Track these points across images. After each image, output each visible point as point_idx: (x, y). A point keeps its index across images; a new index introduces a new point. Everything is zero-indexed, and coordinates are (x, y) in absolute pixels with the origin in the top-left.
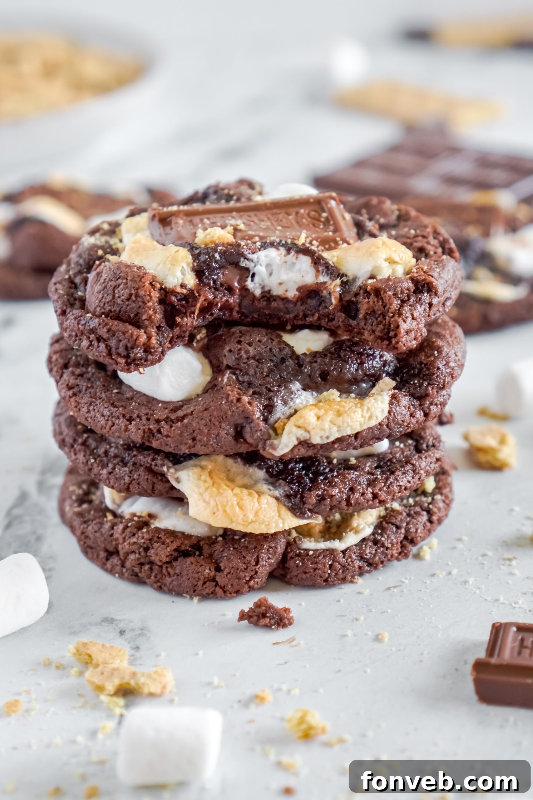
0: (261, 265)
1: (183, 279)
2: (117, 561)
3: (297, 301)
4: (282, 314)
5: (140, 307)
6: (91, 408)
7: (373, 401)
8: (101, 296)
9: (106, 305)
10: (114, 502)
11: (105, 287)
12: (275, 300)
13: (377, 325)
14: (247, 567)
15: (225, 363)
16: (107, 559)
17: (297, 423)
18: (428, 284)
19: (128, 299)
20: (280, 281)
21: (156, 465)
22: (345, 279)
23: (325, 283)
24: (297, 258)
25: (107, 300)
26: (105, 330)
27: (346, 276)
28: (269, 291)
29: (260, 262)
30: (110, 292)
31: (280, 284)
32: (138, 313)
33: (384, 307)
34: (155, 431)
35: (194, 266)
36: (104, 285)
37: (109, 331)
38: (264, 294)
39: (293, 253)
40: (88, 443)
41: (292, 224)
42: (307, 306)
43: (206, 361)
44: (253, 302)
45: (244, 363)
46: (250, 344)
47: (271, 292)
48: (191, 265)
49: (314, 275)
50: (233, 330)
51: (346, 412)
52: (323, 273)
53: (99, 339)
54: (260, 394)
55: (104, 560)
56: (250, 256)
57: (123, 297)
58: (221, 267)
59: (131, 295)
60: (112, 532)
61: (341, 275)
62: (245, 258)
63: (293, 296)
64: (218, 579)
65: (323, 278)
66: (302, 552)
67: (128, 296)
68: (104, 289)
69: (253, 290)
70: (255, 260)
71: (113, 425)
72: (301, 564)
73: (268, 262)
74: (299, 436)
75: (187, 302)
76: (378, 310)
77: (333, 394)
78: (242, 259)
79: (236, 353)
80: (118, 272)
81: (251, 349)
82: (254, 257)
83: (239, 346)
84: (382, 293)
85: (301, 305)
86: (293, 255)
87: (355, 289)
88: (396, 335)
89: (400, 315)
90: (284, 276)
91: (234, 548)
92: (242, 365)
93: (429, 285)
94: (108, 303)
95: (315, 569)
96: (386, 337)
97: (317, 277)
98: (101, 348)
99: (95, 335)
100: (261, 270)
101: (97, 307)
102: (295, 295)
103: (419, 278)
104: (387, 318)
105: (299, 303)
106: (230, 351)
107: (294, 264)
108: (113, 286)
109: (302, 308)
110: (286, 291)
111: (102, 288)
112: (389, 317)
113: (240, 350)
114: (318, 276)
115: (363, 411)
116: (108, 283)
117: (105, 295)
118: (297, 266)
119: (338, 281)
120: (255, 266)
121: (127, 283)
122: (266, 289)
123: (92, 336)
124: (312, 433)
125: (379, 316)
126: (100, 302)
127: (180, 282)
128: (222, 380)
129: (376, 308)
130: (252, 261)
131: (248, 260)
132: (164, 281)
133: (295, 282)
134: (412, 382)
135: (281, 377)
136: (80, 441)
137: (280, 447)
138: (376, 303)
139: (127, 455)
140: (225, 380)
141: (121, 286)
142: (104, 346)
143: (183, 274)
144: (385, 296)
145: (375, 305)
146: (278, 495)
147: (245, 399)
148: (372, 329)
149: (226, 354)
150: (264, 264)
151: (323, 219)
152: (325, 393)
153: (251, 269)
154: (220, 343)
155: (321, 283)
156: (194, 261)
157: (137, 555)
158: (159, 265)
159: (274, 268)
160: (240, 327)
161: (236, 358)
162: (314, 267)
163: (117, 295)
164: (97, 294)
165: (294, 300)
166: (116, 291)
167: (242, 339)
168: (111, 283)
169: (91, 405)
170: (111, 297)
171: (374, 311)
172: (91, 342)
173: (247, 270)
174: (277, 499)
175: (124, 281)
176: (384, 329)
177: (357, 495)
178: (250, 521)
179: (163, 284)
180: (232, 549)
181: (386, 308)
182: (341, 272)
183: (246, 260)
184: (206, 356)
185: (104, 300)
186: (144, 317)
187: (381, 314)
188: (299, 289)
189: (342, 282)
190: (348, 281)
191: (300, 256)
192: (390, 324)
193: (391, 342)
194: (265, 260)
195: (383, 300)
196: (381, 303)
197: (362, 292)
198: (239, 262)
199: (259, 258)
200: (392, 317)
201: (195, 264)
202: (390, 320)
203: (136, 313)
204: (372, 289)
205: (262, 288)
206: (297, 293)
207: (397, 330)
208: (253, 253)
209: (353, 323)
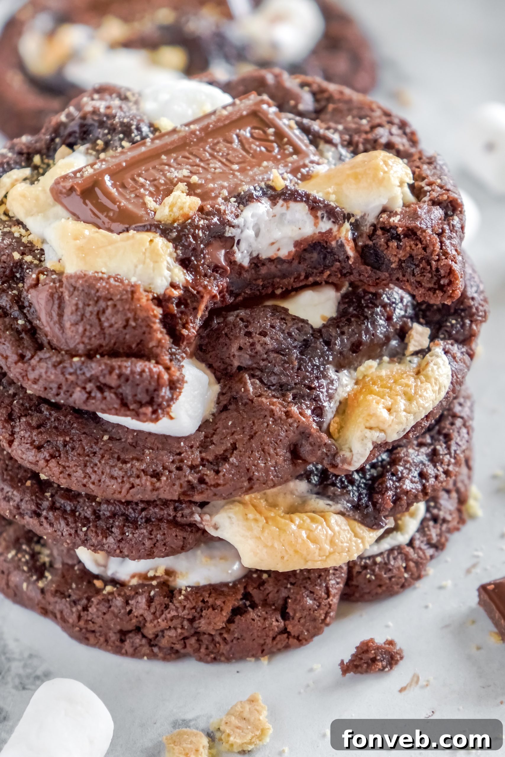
0: (248, 228)
1: (171, 277)
2: (141, 640)
3: (293, 259)
4: (278, 280)
5: (144, 333)
6: (89, 470)
7: (435, 367)
8: (81, 329)
9: (93, 339)
10: (98, 564)
11: (83, 316)
12: (263, 264)
13: (422, 274)
14: (320, 603)
15: (236, 364)
16: (122, 641)
17: (368, 425)
18: (451, 202)
19: (125, 327)
20: (272, 241)
21: (183, 516)
22: (352, 220)
23: (330, 231)
24: (288, 208)
25: (94, 334)
26: (114, 376)
27: (353, 215)
28: (257, 257)
29: (247, 225)
30: (95, 321)
31: (273, 244)
32: (141, 341)
33: (425, 249)
34: (195, 481)
35: (178, 255)
36: (79, 313)
37: (120, 376)
38: (253, 262)
39: (281, 202)
40: (58, 505)
41: (243, 156)
42: (308, 262)
43: (204, 365)
44: (240, 274)
45: (263, 360)
46: (264, 334)
47: (260, 256)
48: (175, 255)
49: (313, 223)
50: (231, 318)
51: (416, 393)
52: (323, 217)
53: (101, 388)
54: (303, 397)
55: (118, 643)
56: (236, 222)
57: (116, 326)
58: (207, 245)
59: (127, 321)
60: (128, 609)
61: (348, 217)
62: (231, 226)
63: (287, 254)
64: (290, 628)
65: (325, 225)
66: (368, 561)
67: (124, 323)
68: (82, 319)
69: (241, 261)
70: (242, 224)
71: (133, 487)
72: (373, 577)
73: (256, 223)
74: (375, 439)
75: (186, 306)
76: (417, 255)
77: (371, 367)
78: (227, 228)
79: (249, 350)
80: (93, 292)
81: (267, 339)
82: (240, 221)
83: (251, 340)
84: (419, 232)
85: (299, 263)
86: (282, 206)
87: (366, 229)
88: (450, 283)
89: (445, 254)
90: (277, 234)
91: (292, 584)
92: (262, 364)
93: (454, 203)
94: (95, 336)
95: (390, 579)
96: (436, 287)
97: (316, 225)
98: (108, 398)
99: (95, 384)
101: (78, 344)
102: (289, 253)
103: (440, 198)
104: (434, 263)
105: (296, 262)
106: (240, 349)
107: (283, 215)
108: (95, 313)
109: (303, 266)
110: (279, 250)
111: (79, 318)
112: (435, 261)
113: (253, 344)
114: (318, 223)
115: (431, 385)
116: (84, 309)
117: (88, 327)
118: (288, 216)
119: (347, 225)
120: (242, 232)
121: (115, 306)
122: (255, 255)
123: (89, 386)
124: (389, 431)
125: (421, 261)
126: (82, 337)
127: (170, 280)
128: (247, 390)
129: (414, 253)
130: (238, 227)
131: (233, 227)
132: (152, 286)
133: (290, 238)
134: (448, 324)
135: (314, 365)
136: (46, 504)
137: (355, 459)
138: (413, 247)
139: (131, 510)
140: (251, 389)
141: (109, 311)
142: (113, 395)
143: (169, 269)
144: (425, 237)
145: (413, 250)
146: (342, 510)
147: (294, 409)
148: (417, 282)
149: (236, 353)
150: (251, 226)
151: (272, 138)
152: (361, 369)
153: (236, 236)
154: (221, 340)
155: (325, 233)
156: (176, 248)
157: (179, 631)
158: (136, 266)
159: (262, 226)
160: (236, 312)
161: (250, 356)
162: (311, 214)
163: (106, 324)
164: (73, 328)
165: (290, 258)
166: (103, 319)
167: (251, 329)
169: (85, 466)
170: (99, 329)
171: (411, 256)
173: (232, 238)
174: (342, 514)
175: (110, 303)
176: (432, 277)
177: (432, 481)
178: (327, 554)
179: (154, 293)
180: (289, 586)
181: (429, 251)
182: (346, 212)
183: (231, 228)
184: (202, 360)
185: (87, 333)
186: (152, 344)
187: (422, 259)
188: (297, 244)
189: (351, 224)
190: (356, 220)
191: (292, 204)
192: (437, 270)
193: (444, 292)
194: (251, 221)
195: (421, 242)
196: (420, 246)
197: (379, 232)
198: (224, 233)
199: (245, 221)
200: (438, 260)
201: (179, 252)
202: (437, 265)
203: (139, 341)
204: (403, 230)
205: (251, 254)
206: (293, 249)
207: (451, 276)
208: (237, 216)
209: (385, 274)
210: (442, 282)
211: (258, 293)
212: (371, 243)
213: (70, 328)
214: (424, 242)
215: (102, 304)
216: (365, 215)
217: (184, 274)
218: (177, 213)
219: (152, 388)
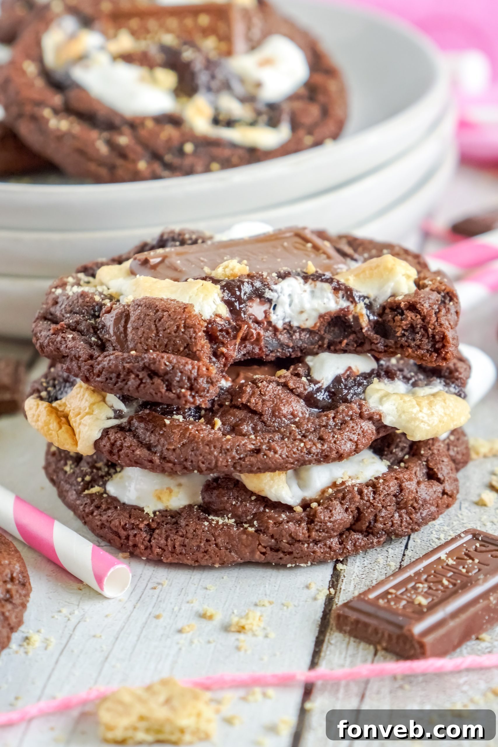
0: (284, 295)
1: (217, 309)
3: (319, 329)
5: (191, 338)
8: (140, 332)
9: (149, 341)
11: (143, 323)
12: (296, 331)
13: (420, 338)
19: (176, 332)
22: (367, 301)
23: (348, 307)
24: (315, 285)
25: (150, 336)
27: (368, 298)
28: (290, 323)
29: (283, 292)
30: (153, 326)
31: (301, 312)
32: (188, 345)
33: (423, 320)
35: (224, 297)
36: (140, 321)
38: (285, 326)
39: (310, 281)
44: (275, 334)
47: (292, 323)
48: (221, 296)
49: (335, 300)
52: (343, 298)
53: (151, 375)
56: (274, 287)
57: (169, 330)
59: (178, 327)
61: (363, 298)
62: (270, 289)
63: (313, 325)
65: (344, 304)
68: (142, 325)
69: (276, 322)
70: (279, 290)
73: (290, 293)
75: (228, 333)
76: (417, 324)
78: (267, 290)
80: (153, 307)
82: (278, 287)
84: (418, 306)
86: (311, 283)
87: (377, 308)
88: (444, 346)
89: (441, 325)
90: (306, 305)
93: (449, 294)
94: (151, 338)
96: (433, 349)
97: (337, 303)
98: (156, 383)
99: (146, 371)
100: (285, 299)
101: (137, 344)
102: (315, 324)
104: (430, 330)
108: (153, 320)
110: (307, 320)
111: (140, 324)
114: (339, 301)
116: (145, 318)
119: (362, 304)
120: (278, 297)
121: (169, 315)
122: (287, 320)
123: (142, 374)
125: (420, 330)
126: (141, 338)
127: (215, 311)
129: (414, 323)
130: (276, 291)
131: (272, 290)
132: (203, 313)
133: (315, 310)
138: (414, 317)
141: (164, 319)
142: (159, 382)
143: (215, 304)
144: (423, 310)
145: (414, 320)
148: (416, 344)
150: (287, 294)
153: (274, 300)
155: (344, 309)
156: (223, 292)
159: (295, 297)
162: (334, 293)
163: (161, 329)
165: (316, 329)
166: (159, 325)
168: (148, 318)
170: (155, 332)
171: (412, 326)
172: (141, 380)
173: (270, 301)
175: (166, 313)
176: (429, 342)
179: (202, 316)
181: (426, 321)
182: (362, 294)
183: (270, 291)
185: (145, 336)
186: (196, 348)
187: (421, 327)
188: (321, 317)
189: (366, 304)
190: (370, 302)
191: (318, 284)
192: (433, 336)
193: (439, 354)
194: (287, 291)
195: (420, 314)
196: (419, 317)
197: (388, 311)
198: (264, 293)
199: (282, 288)
200: (434, 329)
201: (225, 294)
202: (433, 332)
203: (186, 345)
204: (405, 305)
205: (284, 320)
206: (318, 321)
207: (444, 341)
208: (276, 284)
209: (391, 342)
210: (437, 346)
211: (289, 354)
212: (381, 319)
213: (131, 332)
214: (422, 314)
215: (160, 314)
216: (376, 297)
217: (227, 310)
218: (228, 272)
219: (192, 376)
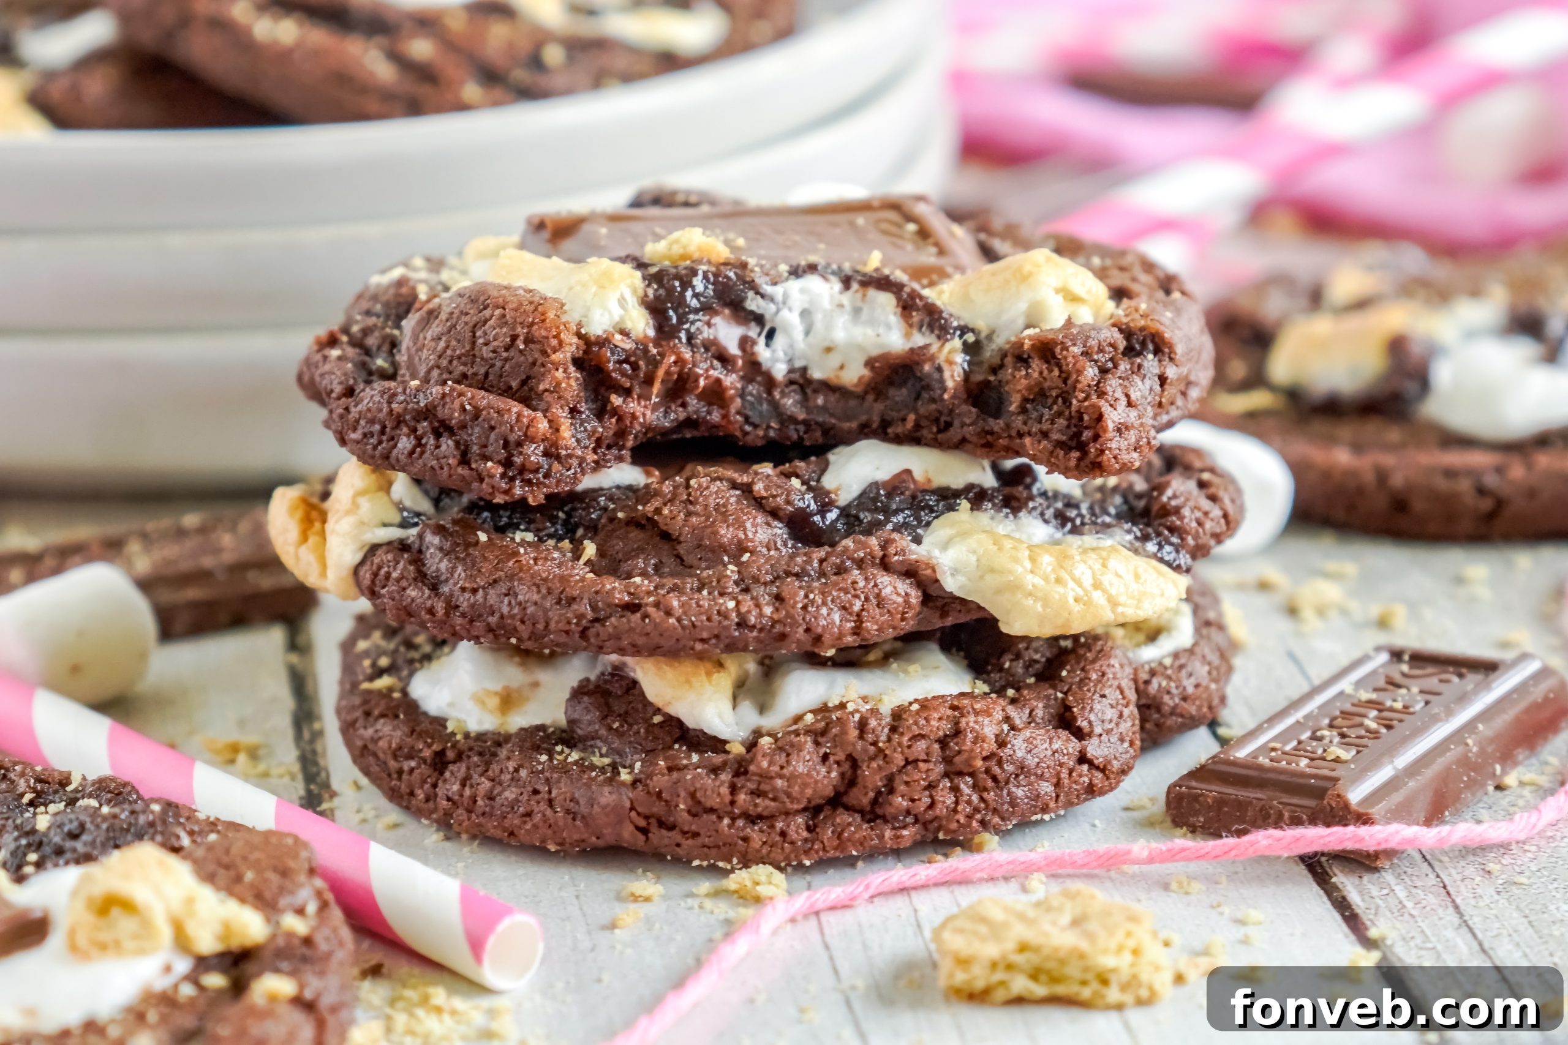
0: (790, 309)
1: (622, 317)
3: (866, 393)
4: (833, 421)
5: (534, 364)
9: (455, 363)
12: (815, 390)
13: (1052, 420)
18: (1153, 336)
19: (507, 348)
20: (827, 344)
22: (970, 338)
23: (926, 347)
24: (864, 296)
25: (458, 353)
27: (974, 331)
28: (804, 370)
29: (790, 302)
30: (467, 335)
31: (829, 350)
32: (529, 378)
33: (1065, 381)
35: (646, 295)
36: (449, 324)
38: (792, 376)
39: (855, 286)
42: (888, 402)
44: (770, 390)
47: (809, 372)
48: (641, 293)
49: (904, 331)
52: (921, 327)
53: (438, 432)
56: (768, 289)
57: (495, 343)
58: (704, 309)
59: (514, 338)
61: (961, 331)
62: (757, 293)
63: (855, 380)
65: (921, 339)
67: (507, 341)
68: (449, 331)
69: (769, 365)
70: (779, 297)
73: (806, 306)
75: (635, 368)
76: (1051, 389)
78: (751, 294)
80: (482, 298)
82: (777, 291)
84: (1058, 350)
85: (876, 400)
86: (856, 292)
87: (990, 356)
88: (1096, 437)
89: (1102, 394)
90: (838, 333)
93: (1156, 339)
94: (459, 358)
96: (1073, 444)
97: (908, 336)
98: (444, 447)
99: (431, 423)
100: (790, 319)
102: (861, 379)
104: (1074, 402)
105: (870, 397)
107: (858, 309)
108: (471, 324)
109: (878, 406)
110: (842, 367)
112: (1077, 400)
114: (911, 334)
116: (458, 318)
117: (453, 343)
118: (867, 314)
119: (957, 343)
120: (777, 311)
121: (503, 317)
122: (798, 364)
123: (423, 426)
125: (1055, 402)
126: (440, 357)
127: (618, 321)
129: (1046, 385)
130: (772, 299)
131: (763, 296)
132: (585, 320)
133: (860, 348)
138: (1046, 372)
141: (491, 323)
143: (623, 307)
144: (1065, 358)
145: (1044, 380)
148: (1040, 431)
150: (797, 309)
153: (767, 317)
155: (917, 349)
156: (648, 285)
159: (818, 317)
162: (903, 315)
163: (480, 341)
164: (433, 344)
165: (859, 390)
166: (478, 334)
168: (464, 319)
170: (465, 346)
171: (1042, 393)
172: (419, 439)
173: (760, 318)
175: (497, 312)
176: (1069, 426)
179: (582, 327)
181: (1070, 382)
183: (758, 297)
185: (449, 352)
186: (543, 386)
187: (1058, 396)
188: (870, 363)
189: (965, 343)
190: (977, 341)
191: (872, 293)
192: (1080, 415)
193: (1084, 454)
194: (798, 300)
195: (1059, 367)
196: (1056, 372)
197: (1007, 360)
198: (742, 299)
199: (787, 295)
200: (1084, 400)
201: (650, 291)
202: (1081, 408)
203: (524, 377)
205: (790, 361)
206: (866, 372)
207: (1099, 426)
208: (775, 284)
209: (997, 425)
210: (1083, 436)
211: (795, 437)
212: (992, 378)
214: (1064, 367)
215: (487, 313)
216: (994, 333)
217: (647, 324)
218: (677, 250)
219: (513, 438)
